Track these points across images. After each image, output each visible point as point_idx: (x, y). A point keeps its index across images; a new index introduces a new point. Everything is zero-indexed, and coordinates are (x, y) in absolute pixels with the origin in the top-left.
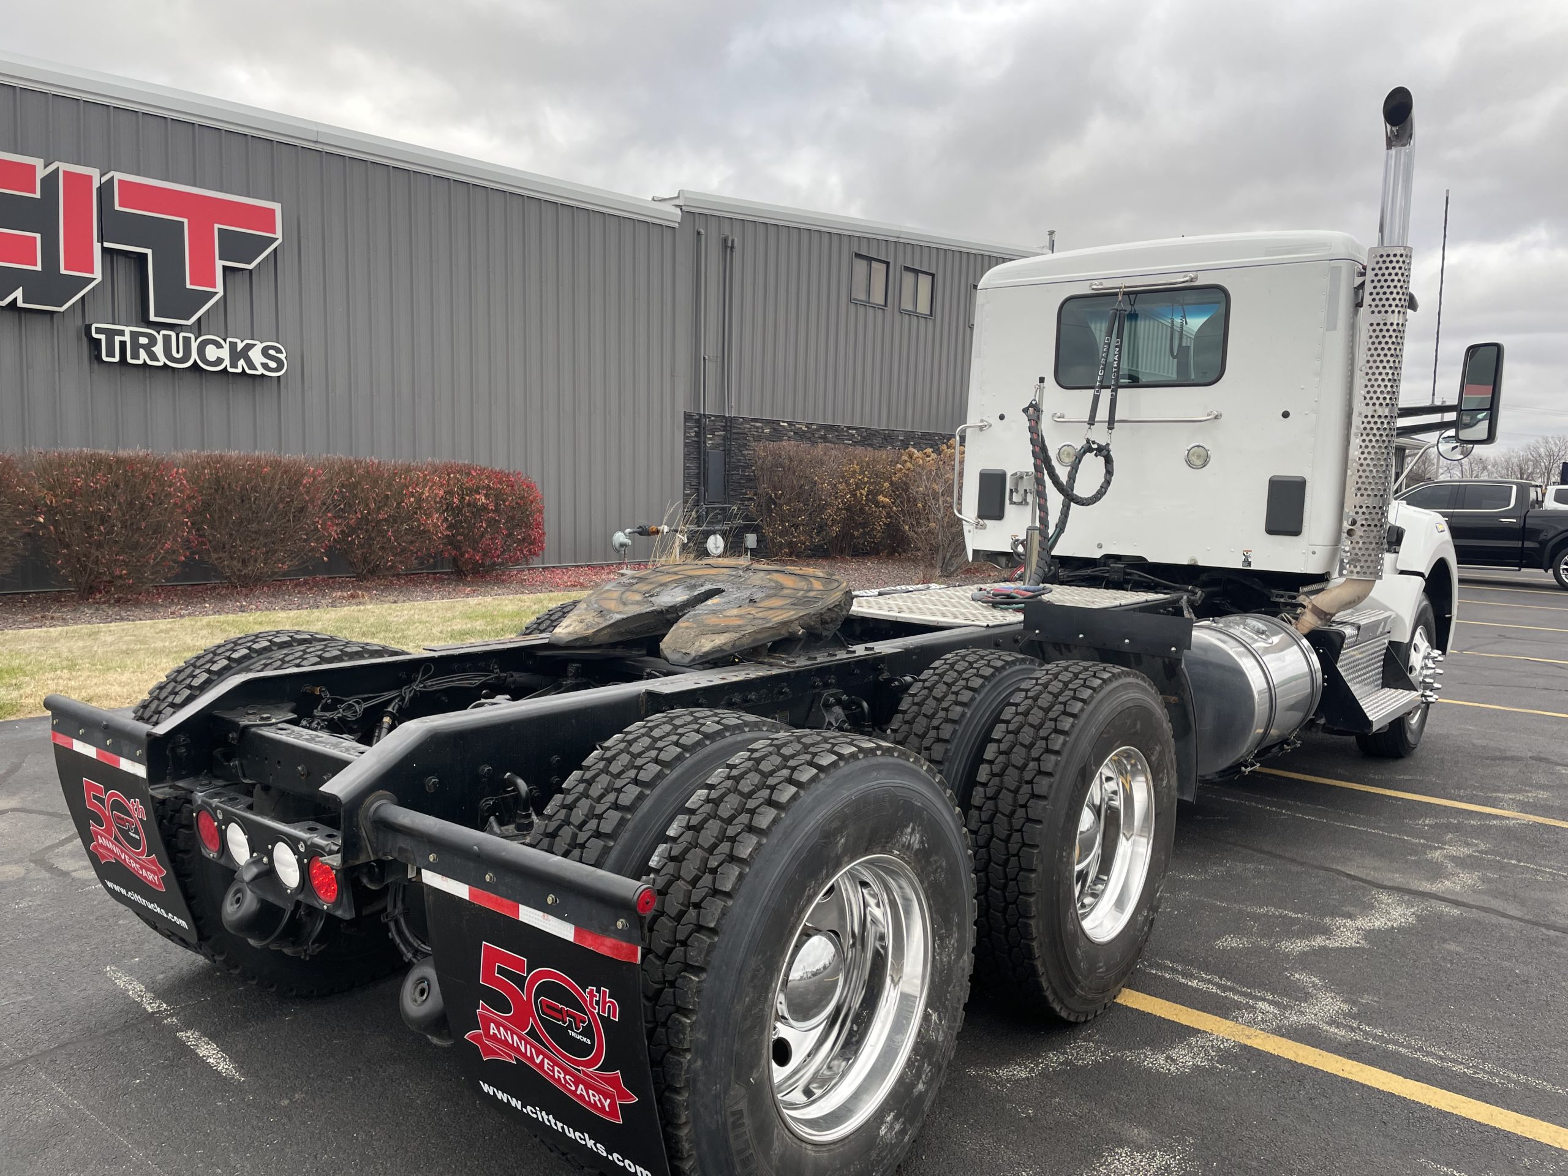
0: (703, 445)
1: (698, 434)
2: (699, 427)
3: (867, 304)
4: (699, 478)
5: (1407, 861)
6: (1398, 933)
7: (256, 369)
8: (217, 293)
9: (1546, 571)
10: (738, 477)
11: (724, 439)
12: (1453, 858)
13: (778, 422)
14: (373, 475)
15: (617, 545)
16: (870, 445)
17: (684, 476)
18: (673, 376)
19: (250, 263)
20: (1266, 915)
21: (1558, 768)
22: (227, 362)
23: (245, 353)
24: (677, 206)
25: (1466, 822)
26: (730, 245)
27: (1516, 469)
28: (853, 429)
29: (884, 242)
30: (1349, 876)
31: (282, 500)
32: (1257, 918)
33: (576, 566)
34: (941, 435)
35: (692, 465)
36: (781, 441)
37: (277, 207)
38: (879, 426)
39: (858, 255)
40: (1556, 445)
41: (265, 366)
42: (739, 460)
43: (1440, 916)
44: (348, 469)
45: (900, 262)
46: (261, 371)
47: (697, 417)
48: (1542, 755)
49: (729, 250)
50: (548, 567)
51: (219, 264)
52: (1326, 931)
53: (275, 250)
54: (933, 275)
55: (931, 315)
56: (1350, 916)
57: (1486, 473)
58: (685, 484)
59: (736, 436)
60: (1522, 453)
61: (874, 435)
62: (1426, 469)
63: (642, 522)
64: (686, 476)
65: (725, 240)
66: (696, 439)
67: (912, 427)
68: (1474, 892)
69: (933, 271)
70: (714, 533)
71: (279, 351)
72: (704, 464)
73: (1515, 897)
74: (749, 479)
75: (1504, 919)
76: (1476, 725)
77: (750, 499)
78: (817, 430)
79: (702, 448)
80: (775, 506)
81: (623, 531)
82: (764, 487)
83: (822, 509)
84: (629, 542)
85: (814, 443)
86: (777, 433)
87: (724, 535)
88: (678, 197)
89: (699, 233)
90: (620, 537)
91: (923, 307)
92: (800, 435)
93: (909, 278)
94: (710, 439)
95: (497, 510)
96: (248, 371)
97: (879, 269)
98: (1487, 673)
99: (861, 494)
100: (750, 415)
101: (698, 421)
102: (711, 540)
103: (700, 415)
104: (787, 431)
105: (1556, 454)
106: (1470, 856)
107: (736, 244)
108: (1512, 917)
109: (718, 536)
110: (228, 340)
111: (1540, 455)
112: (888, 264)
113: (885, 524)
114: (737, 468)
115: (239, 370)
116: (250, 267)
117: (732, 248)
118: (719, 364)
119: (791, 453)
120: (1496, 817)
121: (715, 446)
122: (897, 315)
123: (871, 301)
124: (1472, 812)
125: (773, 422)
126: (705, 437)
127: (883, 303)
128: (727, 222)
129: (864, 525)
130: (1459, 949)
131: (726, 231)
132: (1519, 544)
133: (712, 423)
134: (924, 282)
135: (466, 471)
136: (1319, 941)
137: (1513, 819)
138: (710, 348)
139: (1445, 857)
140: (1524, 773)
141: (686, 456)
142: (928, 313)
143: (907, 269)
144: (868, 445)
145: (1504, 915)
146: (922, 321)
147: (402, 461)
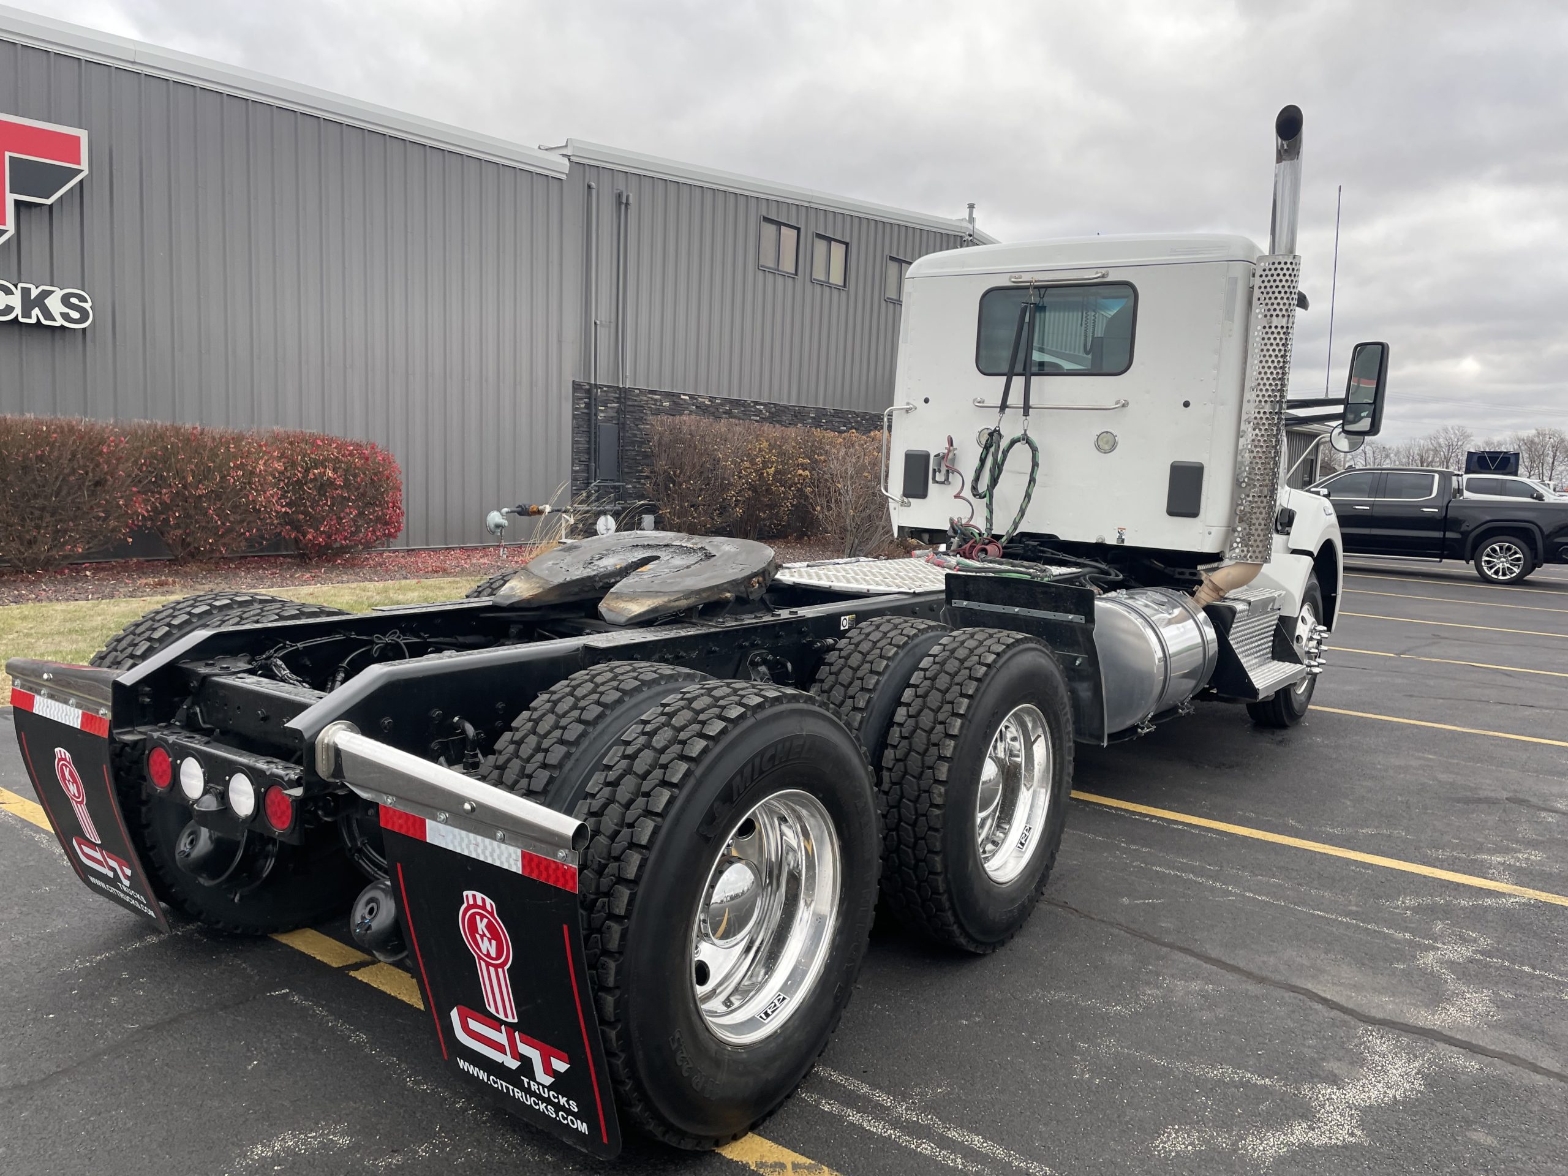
0: (593, 418)
1: (588, 406)
2: (589, 398)
3: (776, 271)
4: (589, 453)
5: (1393, 972)
6: (1404, 1111)
7: (55, 320)
8: (7, 231)
9: (1468, 563)
10: (634, 453)
11: (617, 412)
12: (1451, 965)
13: (678, 395)
14: (193, 442)
15: (492, 526)
16: (780, 422)
17: (573, 451)
18: (560, 342)
19: (48, 198)
20: (1220, 1082)
21: (1543, 814)
22: (18, 311)
23: (40, 301)
24: (564, 155)
25: (1455, 902)
26: (624, 201)
27: (1417, 457)
28: (761, 404)
29: (794, 207)
30: (1324, 1001)
31: (73, 471)
32: (1211, 1087)
33: (447, 549)
34: (854, 412)
35: (582, 439)
36: (681, 415)
37: (83, 135)
38: (789, 402)
39: (767, 220)
40: (1455, 434)
41: (65, 316)
42: (635, 435)
43: (1454, 1074)
44: (160, 437)
45: (812, 229)
46: (60, 322)
47: (587, 387)
48: (1521, 796)
49: (623, 207)
50: (413, 550)
51: (10, 198)
52: (1306, 1113)
53: (81, 182)
54: (847, 244)
55: (845, 286)
56: (1334, 1080)
57: (1388, 461)
58: (573, 459)
59: (631, 409)
60: (1422, 442)
61: (783, 411)
62: (1331, 457)
63: (523, 501)
64: (575, 452)
65: (619, 196)
66: (586, 411)
67: (824, 404)
68: (1489, 1026)
69: (847, 240)
70: (605, 513)
71: (82, 299)
72: (595, 438)
73: (1542, 1032)
74: (646, 456)
75: (1538, 1077)
76: (1435, 753)
77: (647, 477)
78: (721, 404)
79: (593, 421)
80: (674, 485)
81: (499, 510)
82: (662, 464)
83: (724, 488)
84: (505, 522)
85: (718, 418)
86: (677, 404)
87: (616, 515)
88: (566, 146)
89: (589, 187)
90: (495, 517)
91: (836, 278)
92: (702, 410)
93: (821, 245)
94: (602, 411)
95: (347, 485)
96: (44, 322)
97: (788, 234)
98: (1432, 683)
99: (767, 473)
100: (648, 386)
101: (589, 391)
102: (602, 520)
103: (589, 384)
104: (688, 404)
105: (1455, 444)
106: (1471, 961)
107: (631, 200)
108: (1548, 1073)
109: (609, 517)
110: (20, 285)
111: (1440, 445)
112: (798, 230)
113: (792, 505)
114: (633, 443)
115: (33, 321)
116: (49, 202)
117: (627, 204)
118: (613, 330)
119: (693, 428)
120: (1490, 893)
121: (607, 419)
122: (808, 284)
123: (780, 269)
124: (1458, 884)
125: (673, 394)
126: (596, 409)
127: (794, 272)
128: (621, 176)
129: (771, 507)
130: (1490, 1141)
131: (621, 186)
132: (1438, 534)
133: (604, 394)
134: (838, 251)
135: (312, 441)
136: (1299, 1134)
137: (1510, 895)
138: (603, 312)
139: (1441, 962)
140: (1505, 822)
141: (576, 429)
142: (842, 284)
143: (819, 236)
144: (777, 422)
145: (1536, 1069)
146: (835, 292)
147: (233, 429)
